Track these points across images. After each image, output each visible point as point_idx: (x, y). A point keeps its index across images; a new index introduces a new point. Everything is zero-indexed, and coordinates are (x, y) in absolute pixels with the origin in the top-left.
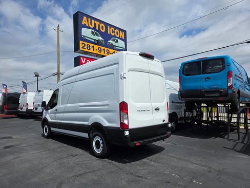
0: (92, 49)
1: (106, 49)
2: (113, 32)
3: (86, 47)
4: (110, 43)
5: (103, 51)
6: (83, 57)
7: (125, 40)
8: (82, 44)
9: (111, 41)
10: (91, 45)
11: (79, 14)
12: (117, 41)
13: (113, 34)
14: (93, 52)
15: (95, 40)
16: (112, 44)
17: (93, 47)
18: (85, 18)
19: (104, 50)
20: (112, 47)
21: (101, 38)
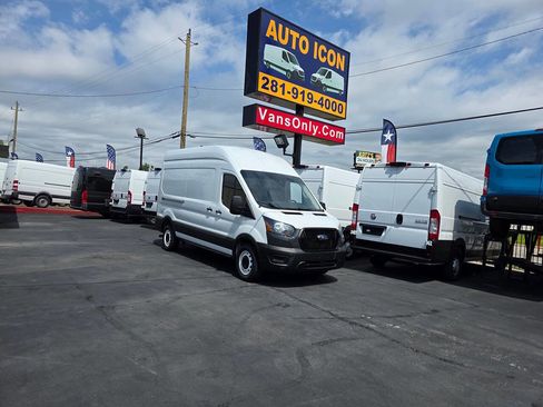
0: (280, 90)
1: (307, 91)
2: (324, 54)
3: (269, 86)
4: (315, 78)
5: (300, 96)
6: (264, 107)
7: (345, 74)
8: (264, 78)
9: (317, 75)
10: (280, 82)
11: (263, 13)
12: (329, 76)
13: (323, 60)
14: (283, 97)
15: (287, 71)
16: (319, 81)
17: (283, 86)
18: (272, 23)
19: (303, 93)
20: (319, 87)
21: (299, 68)
